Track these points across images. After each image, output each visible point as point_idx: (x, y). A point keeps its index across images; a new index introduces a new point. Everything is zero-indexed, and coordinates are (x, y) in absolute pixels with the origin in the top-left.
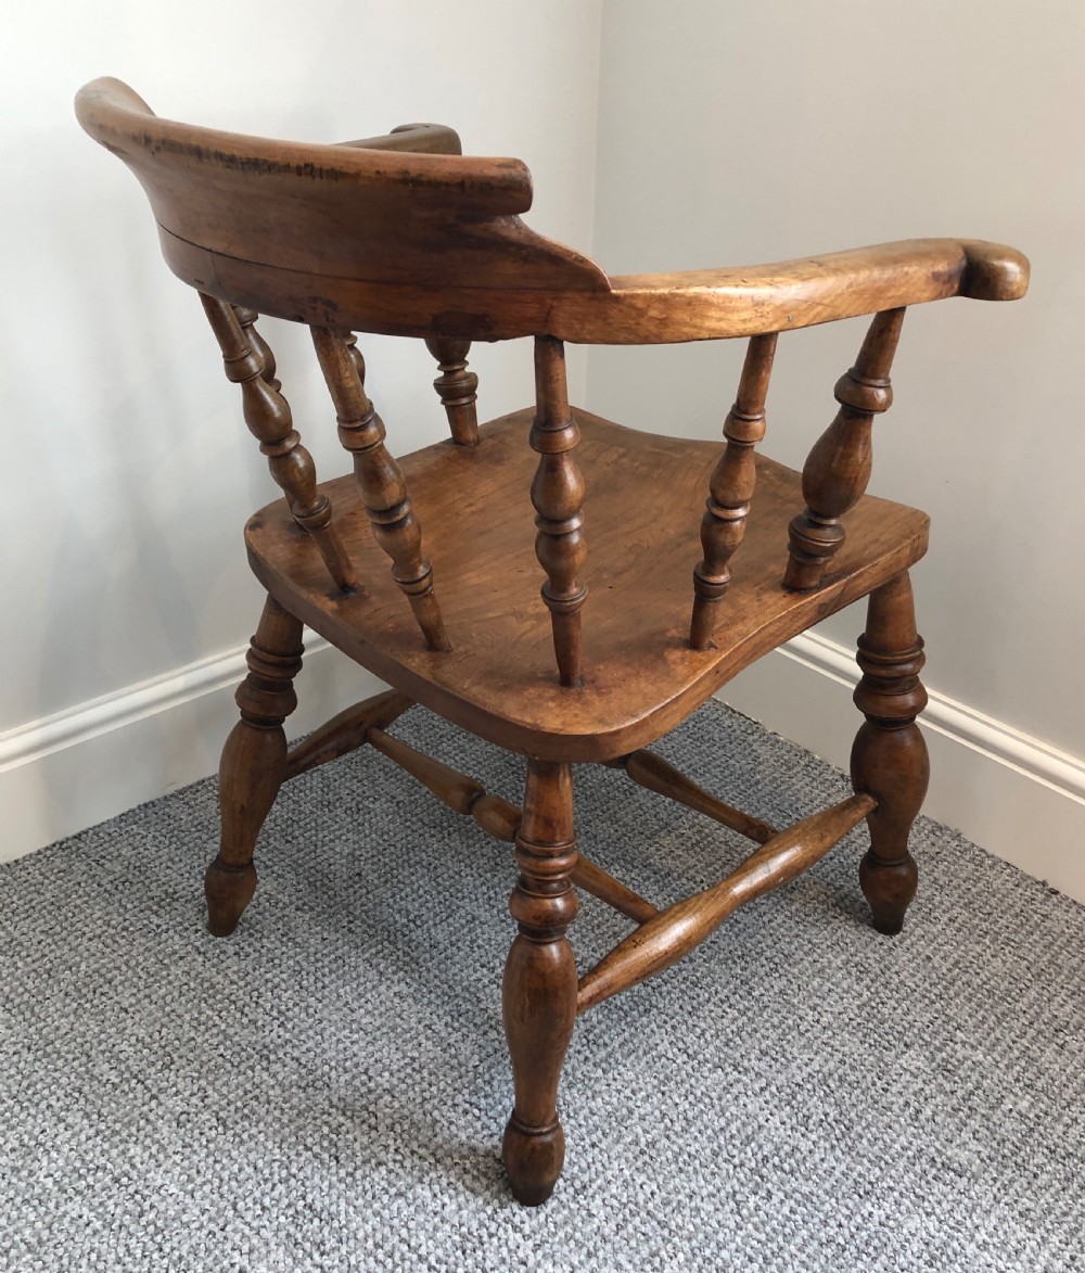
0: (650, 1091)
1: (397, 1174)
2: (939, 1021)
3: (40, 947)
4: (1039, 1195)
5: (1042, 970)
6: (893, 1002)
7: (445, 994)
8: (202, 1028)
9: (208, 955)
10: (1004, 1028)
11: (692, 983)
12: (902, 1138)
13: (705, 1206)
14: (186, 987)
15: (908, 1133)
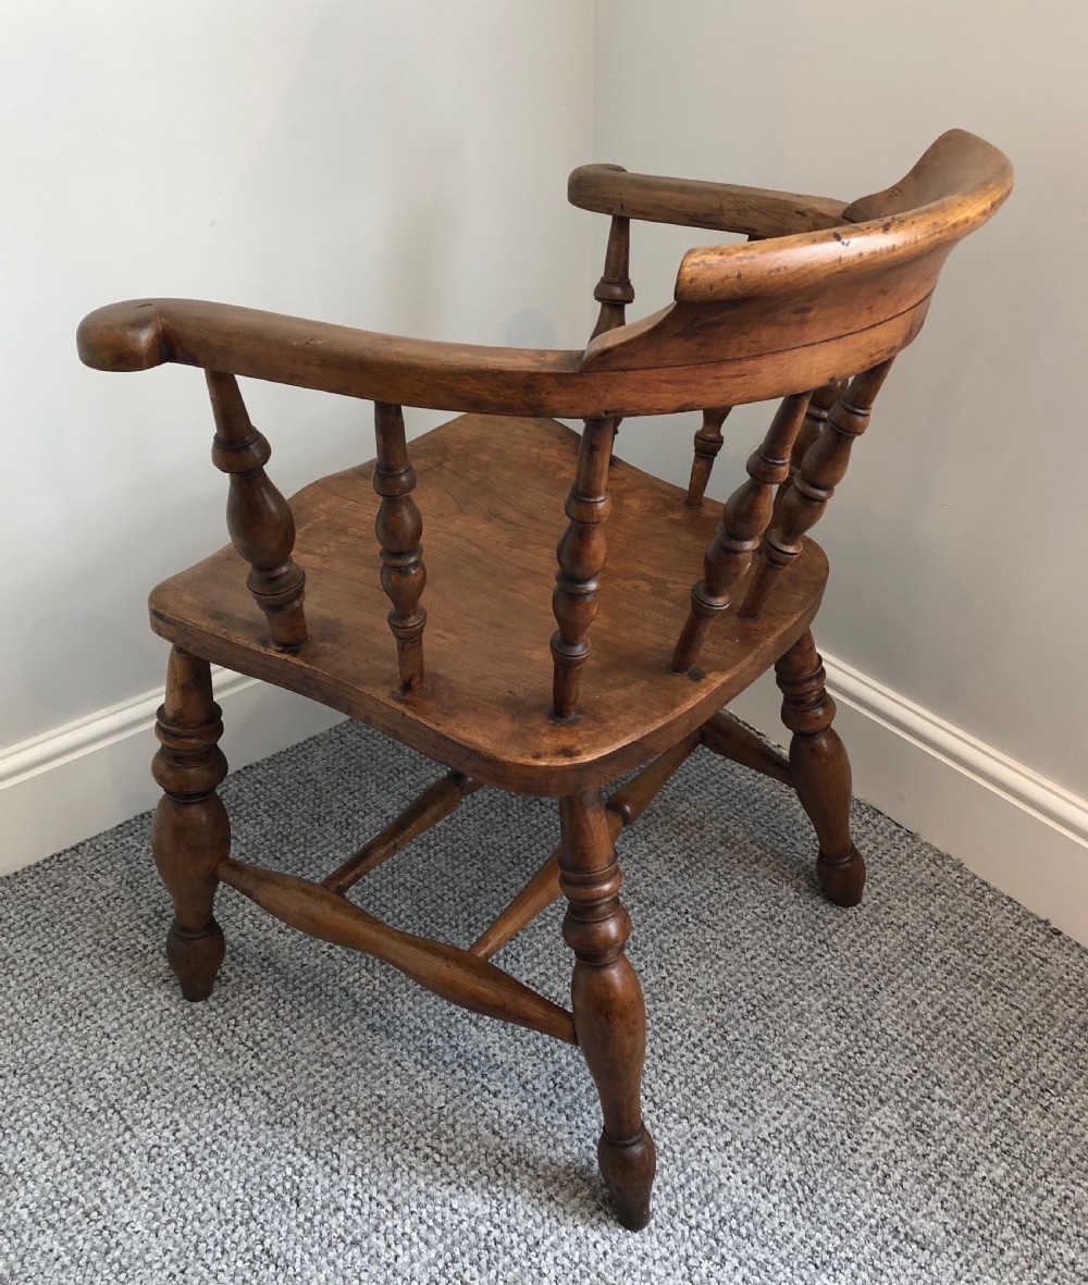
1: (354, 1221)
2: (918, 1076)
3: (33, 965)
4: (1003, 1273)
5: (1035, 1021)
6: (871, 1052)
7: (417, 1028)
10: (987, 1085)
11: (666, 1024)
12: (866, 1205)
13: (656, 1270)
14: (167, 1012)
15: (874, 1199)
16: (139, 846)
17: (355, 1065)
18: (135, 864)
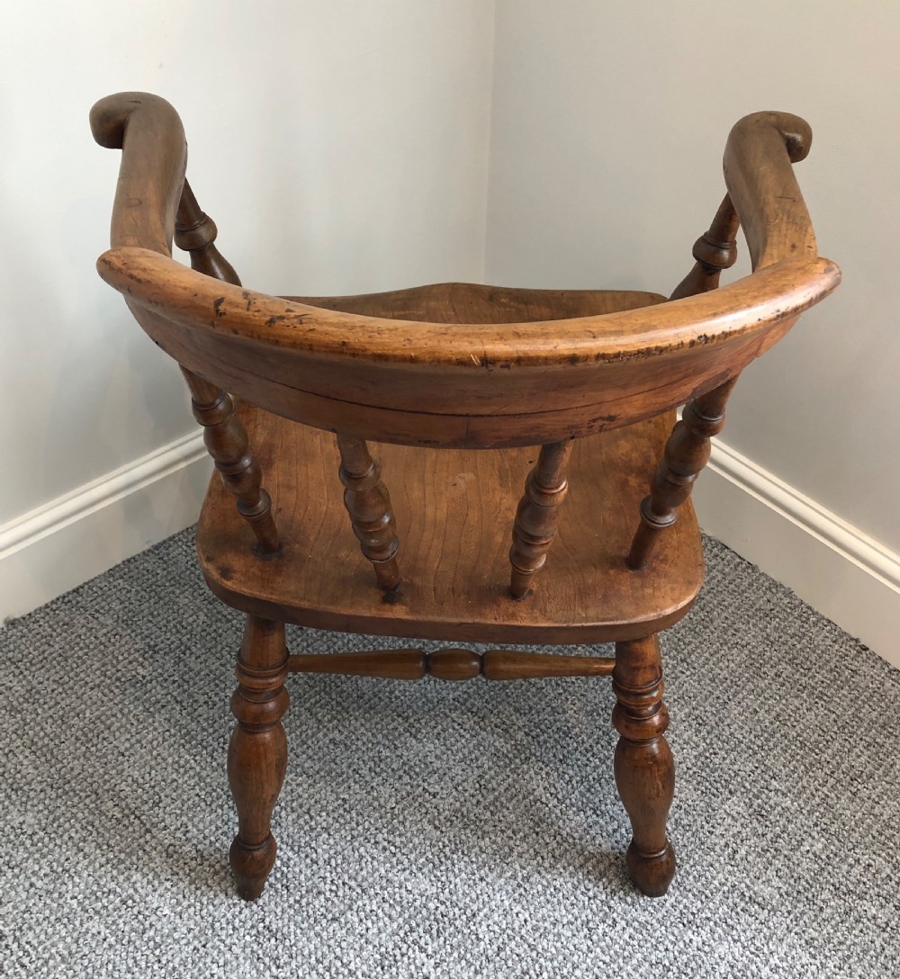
0: (527, 832)
1: (333, 902)
2: (759, 771)
3: (54, 695)
4: (823, 926)
5: (847, 723)
6: (723, 753)
7: (369, 741)
8: (182, 770)
9: (184, 704)
10: (810, 777)
11: (564, 733)
12: (721, 875)
13: (565, 932)
14: (168, 733)
15: (726, 870)
16: (129, 588)
17: (322, 773)
18: (127, 604)
